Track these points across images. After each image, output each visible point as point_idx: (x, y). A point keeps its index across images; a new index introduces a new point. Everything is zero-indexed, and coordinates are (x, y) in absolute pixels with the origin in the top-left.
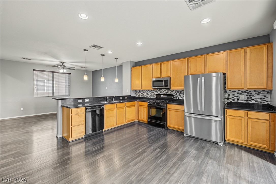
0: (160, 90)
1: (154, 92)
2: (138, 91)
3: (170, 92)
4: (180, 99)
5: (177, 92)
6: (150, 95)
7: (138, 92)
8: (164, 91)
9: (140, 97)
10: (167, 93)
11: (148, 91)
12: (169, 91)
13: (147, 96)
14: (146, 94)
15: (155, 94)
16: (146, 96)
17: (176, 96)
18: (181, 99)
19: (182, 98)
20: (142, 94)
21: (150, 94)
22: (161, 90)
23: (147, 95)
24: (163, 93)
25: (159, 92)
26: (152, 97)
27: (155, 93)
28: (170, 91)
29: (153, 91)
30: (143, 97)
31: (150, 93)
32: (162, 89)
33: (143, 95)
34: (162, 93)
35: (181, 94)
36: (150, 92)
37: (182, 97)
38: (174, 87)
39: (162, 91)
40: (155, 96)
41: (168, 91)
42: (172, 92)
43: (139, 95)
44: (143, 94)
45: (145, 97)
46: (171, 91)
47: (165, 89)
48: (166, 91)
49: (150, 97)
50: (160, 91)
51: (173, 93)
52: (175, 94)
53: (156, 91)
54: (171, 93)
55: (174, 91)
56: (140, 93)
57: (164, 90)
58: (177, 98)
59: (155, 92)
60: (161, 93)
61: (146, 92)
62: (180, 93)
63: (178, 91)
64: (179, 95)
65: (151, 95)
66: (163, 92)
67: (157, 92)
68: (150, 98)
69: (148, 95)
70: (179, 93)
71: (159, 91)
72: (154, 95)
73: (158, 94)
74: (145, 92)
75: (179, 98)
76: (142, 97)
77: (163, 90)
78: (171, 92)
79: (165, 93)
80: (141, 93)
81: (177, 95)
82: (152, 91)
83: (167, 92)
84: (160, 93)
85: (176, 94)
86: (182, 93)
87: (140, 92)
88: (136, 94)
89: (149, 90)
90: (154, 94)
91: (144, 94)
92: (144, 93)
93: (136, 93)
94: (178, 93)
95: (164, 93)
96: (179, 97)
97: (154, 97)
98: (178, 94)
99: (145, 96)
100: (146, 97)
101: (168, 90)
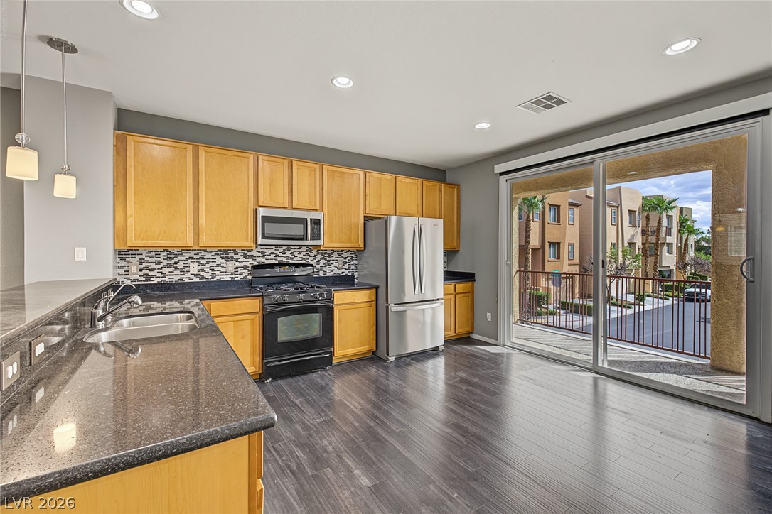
0: (266, 250)
1: (237, 260)
2: (138, 257)
3: (301, 256)
4: (328, 275)
5: (319, 257)
6: (219, 268)
7: (141, 261)
8: (281, 255)
9: (156, 281)
10: (291, 261)
11: (203, 253)
12: (296, 254)
13: (202, 274)
14: (194, 268)
15: (244, 263)
16: (197, 276)
17: (318, 267)
18: (330, 275)
19: (333, 273)
20: (167, 270)
21: (217, 266)
22: (268, 252)
23: (202, 270)
24: (276, 260)
25: (261, 259)
26: (227, 278)
27: (242, 262)
28: (300, 253)
29: (230, 255)
30: (176, 279)
31: (219, 260)
32: (273, 247)
33: (178, 272)
34: (274, 262)
35: (331, 262)
36: (218, 258)
37: (334, 268)
38: (333, 242)
39: (272, 253)
40: (242, 274)
41: (292, 253)
42: (308, 257)
43: (146, 276)
44: (176, 269)
45: (187, 280)
46: (304, 253)
47: (284, 248)
48: (288, 253)
49: (218, 278)
50: (263, 253)
51: (309, 261)
52: (315, 261)
53: (246, 256)
54: (304, 260)
55: (311, 255)
56: (153, 266)
57: (281, 250)
58: (322, 274)
59: (242, 259)
60: (267, 262)
61: (196, 257)
62: (328, 259)
63: (322, 254)
64: (326, 265)
65: (223, 270)
66: (277, 255)
67: (251, 257)
68: (218, 281)
69: (207, 270)
70: (326, 260)
71: (260, 255)
72: (237, 268)
73: (255, 263)
74: (192, 258)
75: (326, 273)
76: (172, 284)
77: (276, 252)
78: (304, 257)
79: (285, 260)
80: (165, 262)
81: (321, 265)
82: (226, 252)
83: (291, 256)
84: (264, 260)
85: (318, 263)
86: (332, 258)
87: (150, 260)
88: (122, 271)
89: (211, 252)
90: (238, 264)
91: (181, 270)
92: (180, 265)
93: (123, 263)
94: (322, 259)
95: (279, 259)
96: (326, 269)
97: (240, 277)
98: (323, 262)
99: (186, 275)
100: (198, 280)
101: (292, 251)
